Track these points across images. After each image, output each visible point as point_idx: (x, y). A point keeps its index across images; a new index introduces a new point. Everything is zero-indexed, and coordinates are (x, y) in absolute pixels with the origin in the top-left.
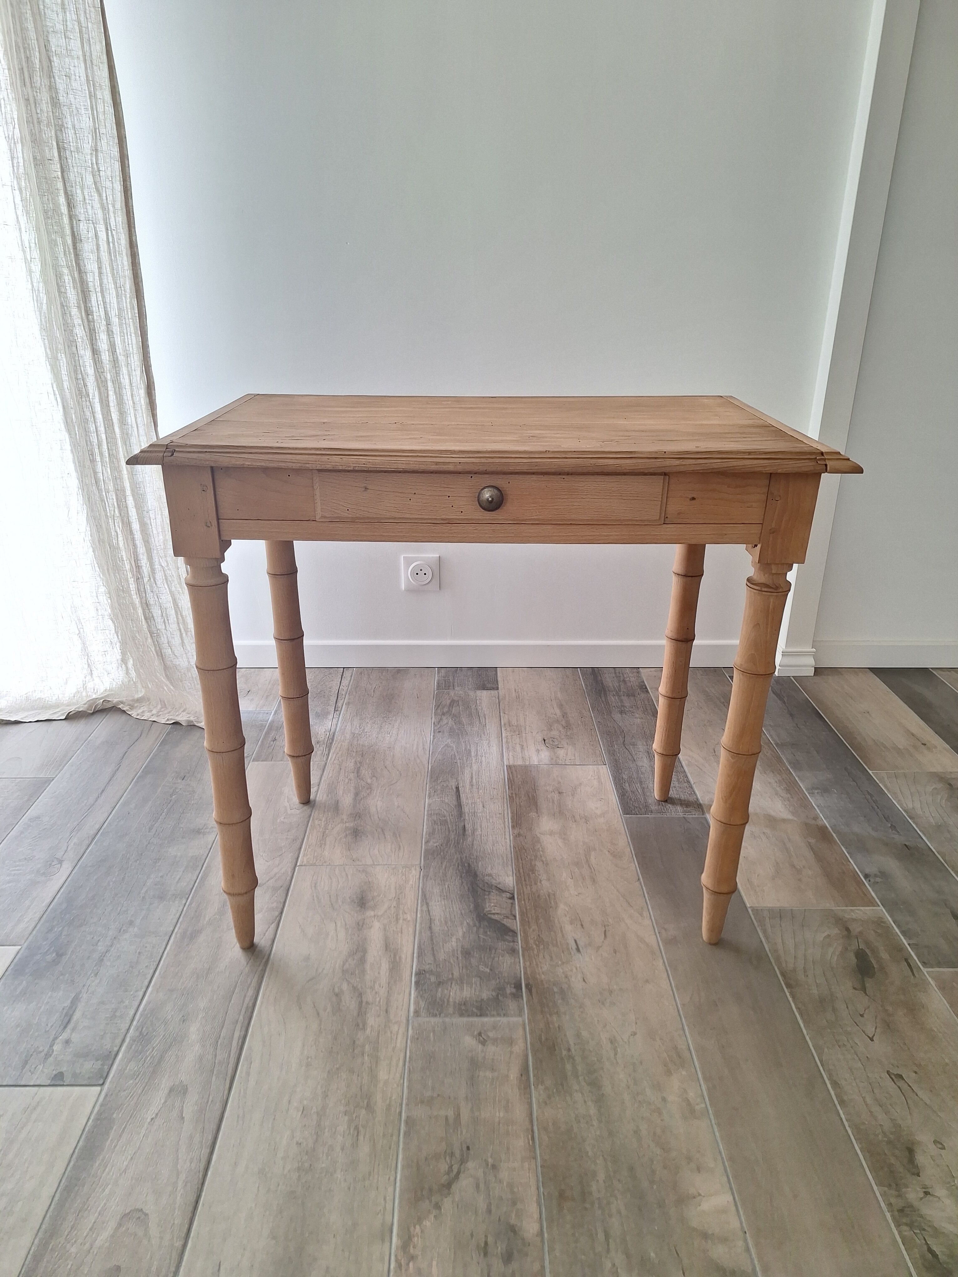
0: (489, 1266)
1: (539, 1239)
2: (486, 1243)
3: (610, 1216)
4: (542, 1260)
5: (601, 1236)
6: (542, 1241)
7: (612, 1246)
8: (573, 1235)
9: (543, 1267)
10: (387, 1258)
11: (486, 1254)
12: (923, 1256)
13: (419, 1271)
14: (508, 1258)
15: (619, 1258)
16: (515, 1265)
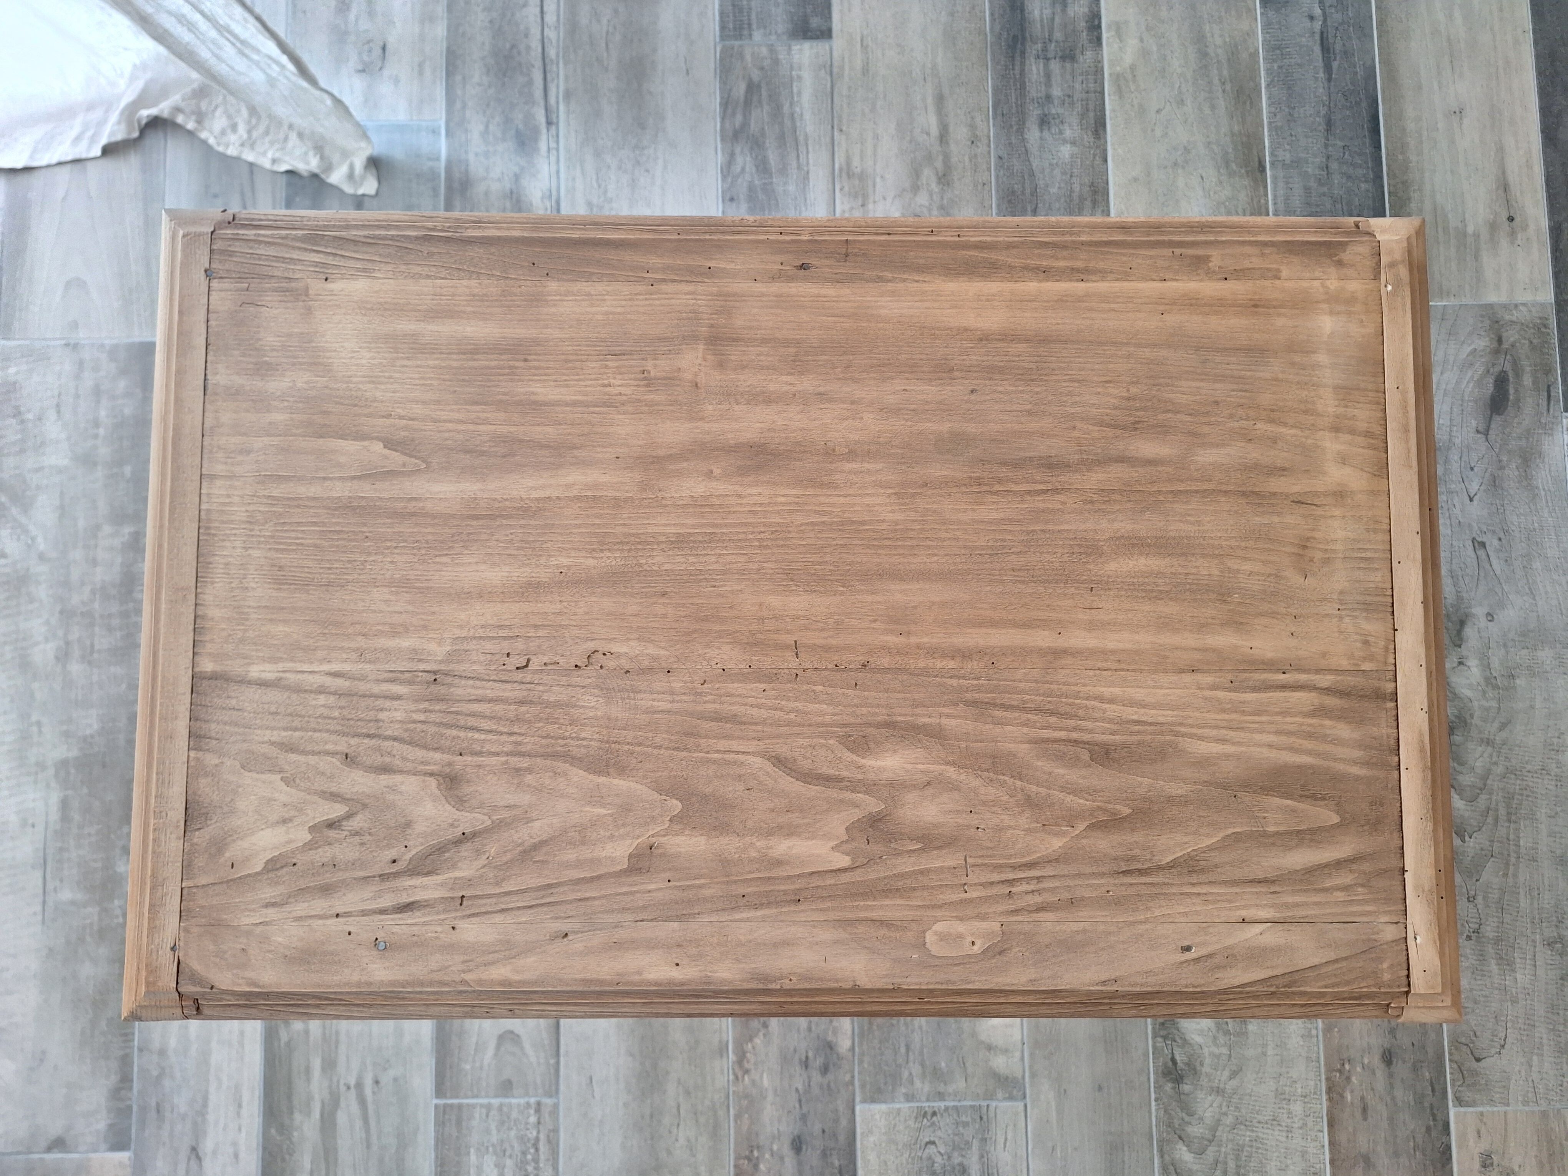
0: (809, 1078)
1: (850, 1054)
2: (807, 1058)
3: (913, 1031)
4: (853, 1071)
5: (903, 1050)
6: (854, 1056)
7: (911, 1057)
8: (880, 1049)
9: (853, 1077)
10: (726, 1071)
11: (807, 1067)
12: (1165, 1065)
13: (753, 1082)
14: (825, 1070)
15: (916, 1069)
16: (830, 1076)
